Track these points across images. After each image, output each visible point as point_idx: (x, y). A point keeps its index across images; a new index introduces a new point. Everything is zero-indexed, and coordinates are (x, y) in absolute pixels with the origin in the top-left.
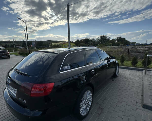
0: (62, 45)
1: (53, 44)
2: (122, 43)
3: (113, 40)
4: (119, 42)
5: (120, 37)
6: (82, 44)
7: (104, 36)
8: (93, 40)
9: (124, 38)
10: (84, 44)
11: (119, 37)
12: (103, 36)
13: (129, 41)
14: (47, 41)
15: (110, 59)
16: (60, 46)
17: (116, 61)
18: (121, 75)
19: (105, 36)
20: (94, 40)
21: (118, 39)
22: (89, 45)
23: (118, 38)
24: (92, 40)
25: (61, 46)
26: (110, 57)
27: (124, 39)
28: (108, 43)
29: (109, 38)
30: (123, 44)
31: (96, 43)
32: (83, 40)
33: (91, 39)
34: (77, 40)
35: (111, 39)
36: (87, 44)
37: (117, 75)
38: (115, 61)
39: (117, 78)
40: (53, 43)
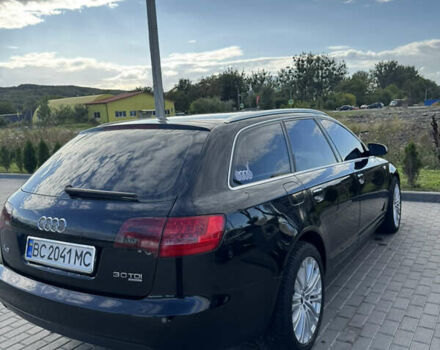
0: (101, 109)
1: (55, 104)
2: (402, 92)
3: (360, 77)
4: (387, 90)
5: (393, 64)
6: (209, 101)
7: (315, 57)
8: (263, 80)
9: (411, 66)
10: (217, 100)
11: (386, 61)
12: (310, 61)
13: (432, 80)
14: (14, 88)
15: (366, 154)
16: (91, 116)
17: (390, 165)
18: (410, 226)
19: (318, 59)
20: (266, 82)
21: (380, 72)
22: (245, 107)
23: (380, 67)
24: (258, 81)
25: (98, 115)
26: (367, 149)
27: (411, 71)
28: (336, 94)
29: (337, 67)
30: (405, 94)
31: (277, 95)
32: (212, 81)
33: (248, 74)
34: (181, 81)
35: (349, 75)
36: (231, 102)
37: (396, 224)
38: (387, 165)
39: (396, 234)
40: (50, 101)
